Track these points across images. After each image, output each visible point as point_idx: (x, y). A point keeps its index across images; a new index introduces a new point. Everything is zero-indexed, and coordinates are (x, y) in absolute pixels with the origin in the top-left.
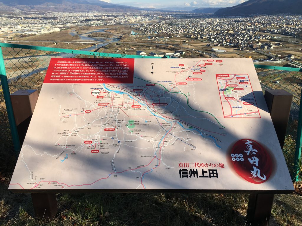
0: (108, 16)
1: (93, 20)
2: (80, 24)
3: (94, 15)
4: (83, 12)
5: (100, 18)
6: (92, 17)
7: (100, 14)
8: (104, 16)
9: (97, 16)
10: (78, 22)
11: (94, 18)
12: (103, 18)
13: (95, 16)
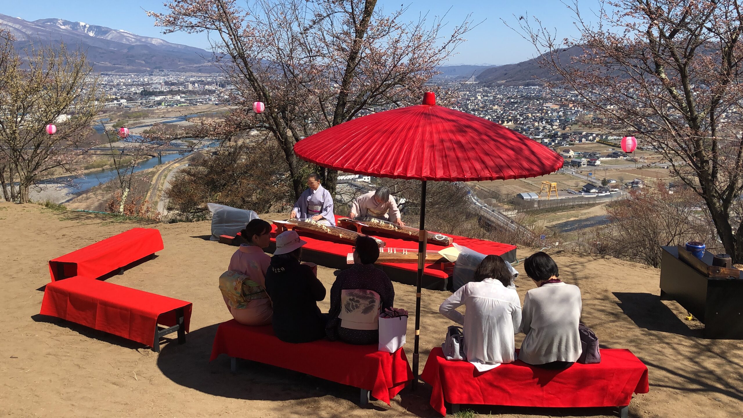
0: (202, 82)
1: (161, 93)
2: (126, 104)
3: (167, 80)
4: (139, 72)
5: (181, 88)
6: (159, 87)
7: (182, 79)
8: (193, 83)
9: (173, 84)
10: (122, 98)
11: (165, 89)
12: (190, 87)
13: (166, 83)
